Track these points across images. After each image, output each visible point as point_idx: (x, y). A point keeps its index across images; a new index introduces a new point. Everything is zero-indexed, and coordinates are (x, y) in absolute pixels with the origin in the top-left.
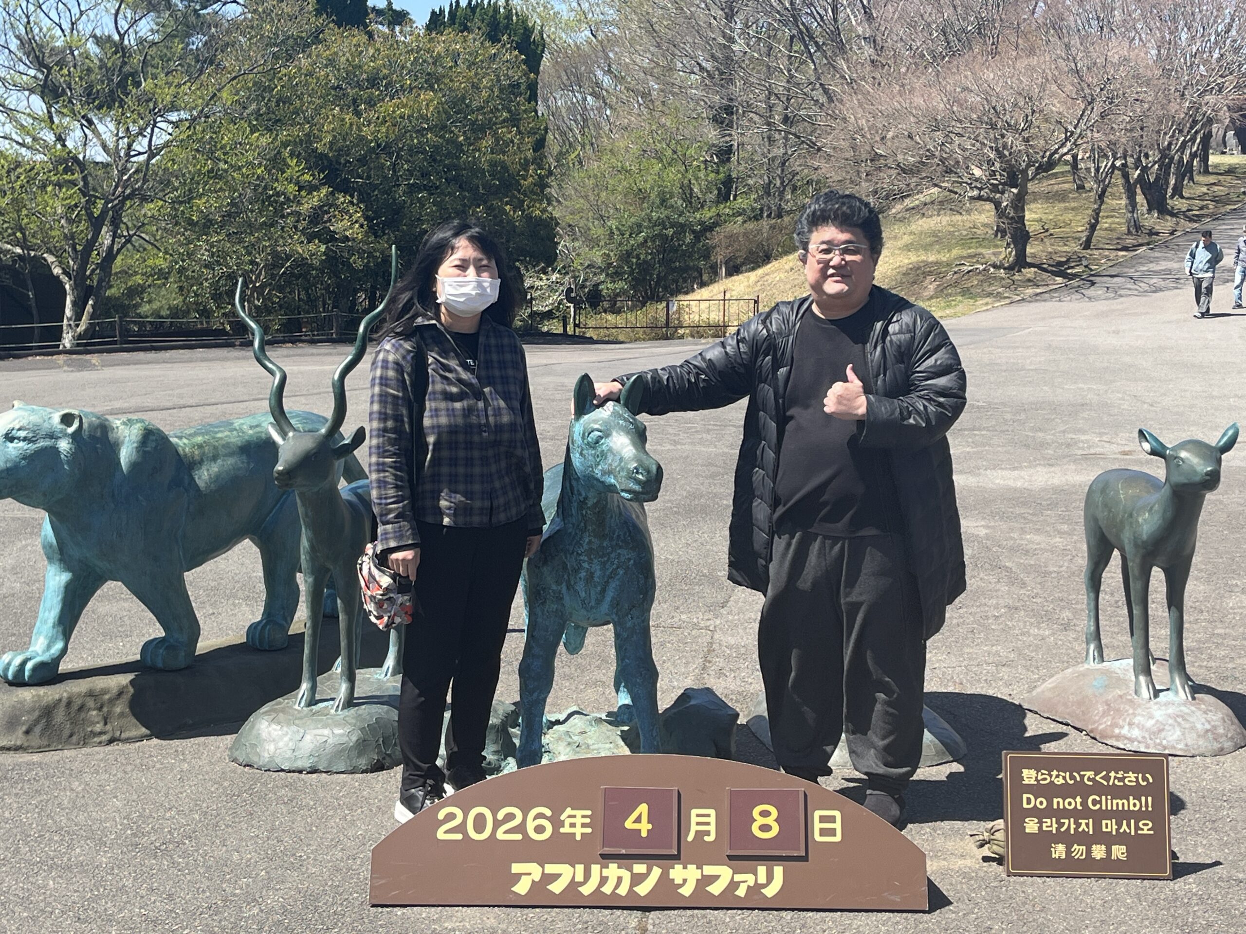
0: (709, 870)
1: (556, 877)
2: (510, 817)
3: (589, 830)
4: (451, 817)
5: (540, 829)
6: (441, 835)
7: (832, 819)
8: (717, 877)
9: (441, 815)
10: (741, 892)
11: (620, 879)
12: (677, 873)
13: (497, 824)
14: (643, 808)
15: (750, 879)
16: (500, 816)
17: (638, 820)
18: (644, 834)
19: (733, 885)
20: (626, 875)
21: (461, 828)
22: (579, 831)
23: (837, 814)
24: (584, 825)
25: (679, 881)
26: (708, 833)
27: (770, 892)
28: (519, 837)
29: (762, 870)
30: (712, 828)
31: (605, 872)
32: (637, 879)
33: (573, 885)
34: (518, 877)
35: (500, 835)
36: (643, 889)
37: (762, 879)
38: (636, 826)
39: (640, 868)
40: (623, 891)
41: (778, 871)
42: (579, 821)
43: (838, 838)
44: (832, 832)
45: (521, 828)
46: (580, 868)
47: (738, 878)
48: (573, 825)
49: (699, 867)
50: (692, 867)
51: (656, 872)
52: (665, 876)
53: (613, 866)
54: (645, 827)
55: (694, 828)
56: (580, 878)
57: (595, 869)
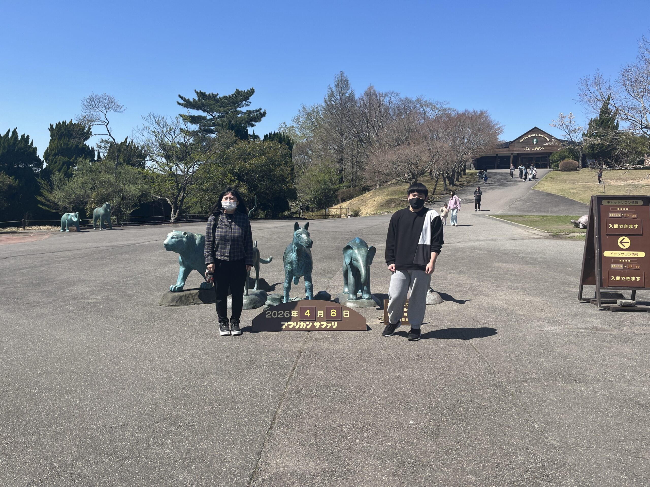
0: (322, 323)
1: (291, 325)
2: (281, 313)
3: (297, 315)
4: (269, 313)
5: (287, 315)
6: (267, 317)
7: (347, 312)
8: (324, 324)
9: (267, 313)
10: (328, 327)
11: (304, 325)
12: (315, 324)
13: (278, 314)
14: (308, 311)
15: (330, 325)
16: (279, 313)
17: (307, 313)
18: (309, 316)
19: (327, 326)
20: (305, 324)
21: (271, 315)
22: (295, 316)
23: (348, 311)
24: (296, 314)
25: (316, 325)
26: (322, 316)
27: (334, 327)
28: (283, 317)
29: (333, 323)
30: (323, 315)
31: (301, 324)
32: (307, 325)
33: (294, 326)
34: (283, 325)
35: (279, 317)
36: (308, 327)
37: (333, 325)
38: (307, 314)
39: (308, 323)
40: (304, 327)
41: (336, 323)
42: (295, 313)
43: (348, 316)
44: (347, 315)
45: (283, 315)
46: (295, 323)
47: (328, 324)
48: (294, 314)
49: (320, 322)
50: (318, 323)
51: (311, 323)
52: (313, 324)
53: (302, 323)
54: (309, 315)
55: (319, 315)
56: (295, 325)
57: (299, 323)
